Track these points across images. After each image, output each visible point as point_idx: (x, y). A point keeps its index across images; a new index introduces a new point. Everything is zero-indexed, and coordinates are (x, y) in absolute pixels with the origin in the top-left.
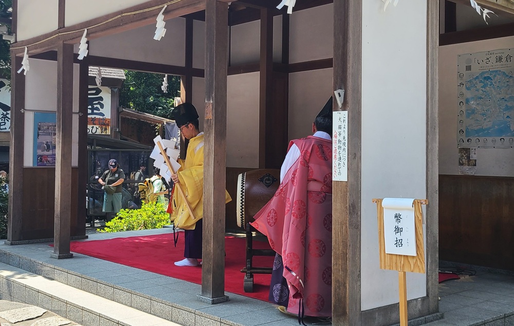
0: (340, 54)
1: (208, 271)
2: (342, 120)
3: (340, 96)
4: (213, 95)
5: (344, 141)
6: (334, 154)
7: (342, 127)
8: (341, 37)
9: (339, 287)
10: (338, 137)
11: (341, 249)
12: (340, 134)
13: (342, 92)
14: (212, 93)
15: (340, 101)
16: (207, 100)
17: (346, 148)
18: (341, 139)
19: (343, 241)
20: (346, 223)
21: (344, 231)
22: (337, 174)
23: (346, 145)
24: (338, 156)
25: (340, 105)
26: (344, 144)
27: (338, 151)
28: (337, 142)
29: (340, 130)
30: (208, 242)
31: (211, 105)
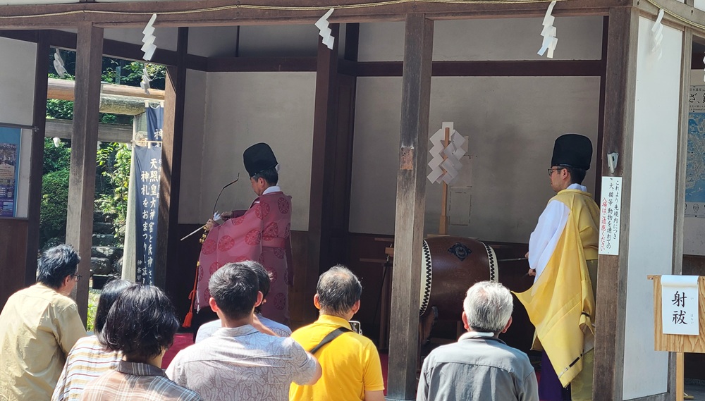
0: (614, 112)
1: (400, 366)
2: (614, 187)
3: (613, 160)
4: (416, 139)
5: (616, 211)
6: (601, 225)
7: (615, 194)
8: (616, 94)
9: (603, 373)
10: (608, 206)
11: (606, 330)
12: (611, 203)
13: (616, 155)
14: (414, 137)
15: (612, 165)
16: (404, 145)
17: (619, 218)
18: (612, 207)
19: (610, 322)
20: (615, 302)
21: (611, 311)
22: (605, 247)
23: (619, 214)
24: (607, 227)
25: (612, 170)
26: (616, 214)
27: (607, 221)
28: (607, 211)
29: (611, 198)
30: (401, 329)
31: (411, 152)
